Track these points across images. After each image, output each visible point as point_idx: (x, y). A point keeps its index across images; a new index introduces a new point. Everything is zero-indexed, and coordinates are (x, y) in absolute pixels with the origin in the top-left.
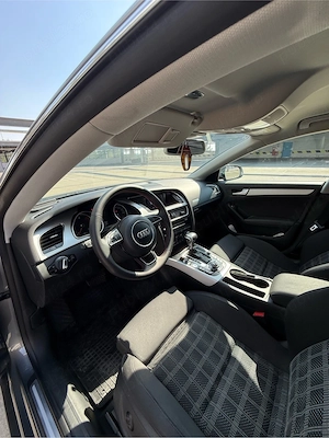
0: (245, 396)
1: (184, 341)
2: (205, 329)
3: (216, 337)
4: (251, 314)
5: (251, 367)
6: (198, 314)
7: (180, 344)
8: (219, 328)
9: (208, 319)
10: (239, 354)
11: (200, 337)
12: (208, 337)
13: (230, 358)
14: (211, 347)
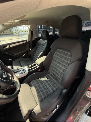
0: (49, 82)
1: (36, 90)
2: (35, 83)
3: (38, 82)
4: (38, 71)
5: (45, 79)
6: (31, 83)
7: (37, 91)
8: (37, 80)
9: (34, 81)
10: (43, 79)
11: (37, 85)
12: (38, 83)
13: (43, 81)
14: (40, 84)
